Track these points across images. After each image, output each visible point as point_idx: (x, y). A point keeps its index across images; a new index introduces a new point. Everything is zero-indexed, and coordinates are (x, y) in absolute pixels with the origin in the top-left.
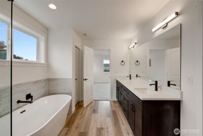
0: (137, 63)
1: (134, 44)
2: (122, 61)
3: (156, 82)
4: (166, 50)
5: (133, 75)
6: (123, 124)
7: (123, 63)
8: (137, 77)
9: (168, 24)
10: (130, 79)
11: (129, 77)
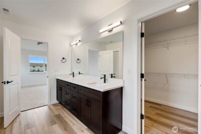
0: (78, 61)
1: (78, 41)
2: (64, 58)
3: (105, 75)
4: (98, 51)
5: (76, 73)
6: (74, 124)
7: (64, 61)
8: (79, 74)
9: (114, 29)
10: (73, 76)
11: (72, 75)
